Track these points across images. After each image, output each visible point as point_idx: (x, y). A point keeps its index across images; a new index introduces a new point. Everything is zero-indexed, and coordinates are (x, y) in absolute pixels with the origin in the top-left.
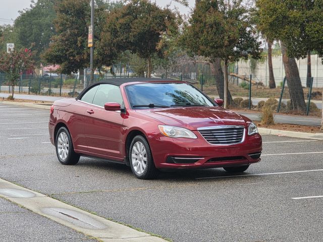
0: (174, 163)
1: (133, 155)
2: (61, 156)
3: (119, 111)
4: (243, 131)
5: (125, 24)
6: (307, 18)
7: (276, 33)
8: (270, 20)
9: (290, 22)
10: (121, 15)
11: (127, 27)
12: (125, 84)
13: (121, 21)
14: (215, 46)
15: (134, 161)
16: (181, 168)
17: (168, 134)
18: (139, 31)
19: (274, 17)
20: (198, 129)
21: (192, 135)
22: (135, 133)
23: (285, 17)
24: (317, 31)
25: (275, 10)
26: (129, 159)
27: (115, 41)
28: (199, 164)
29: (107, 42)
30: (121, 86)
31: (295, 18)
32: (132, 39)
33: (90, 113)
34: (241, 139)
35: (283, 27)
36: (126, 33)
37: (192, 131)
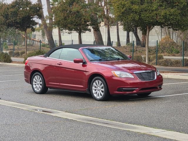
0: (122, 92)
1: (93, 88)
2: (35, 89)
3: (82, 63)
4: (155, 73)
5: (15, 12)
6: (141, 9)
7: (125, 18)
8: (123, 11)
9: (133, 11)
10: (11, 6)
11: (15, 14)
12: (81, 48)
13: (12, 10)
14: (77, 24)
15: (94, 91)
16: (126, 94)
17: (118, 76)
18: (23, 16)
19: (124, 9)
20: (134, 72)
21: (131, 76)
22: (95, 76)
23: (130, 9)
24: (148, 17)
25: (124, 5)
26: (90, 90)
27: (7, 21)
28: (135, 92)
29: (3, 22)
30: (79, 49)
31: (136, 9)
32: (18, 21)
33: (60, 64)
34: (154, 78)
35: (129, 15)
36: (15, 17)
37: (131, 74)
